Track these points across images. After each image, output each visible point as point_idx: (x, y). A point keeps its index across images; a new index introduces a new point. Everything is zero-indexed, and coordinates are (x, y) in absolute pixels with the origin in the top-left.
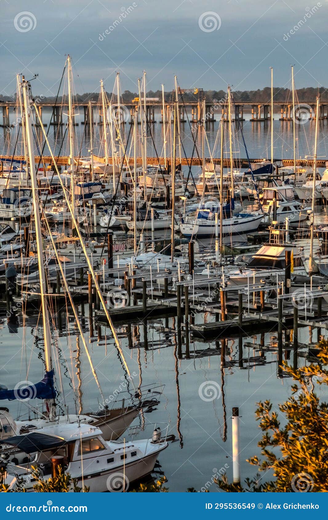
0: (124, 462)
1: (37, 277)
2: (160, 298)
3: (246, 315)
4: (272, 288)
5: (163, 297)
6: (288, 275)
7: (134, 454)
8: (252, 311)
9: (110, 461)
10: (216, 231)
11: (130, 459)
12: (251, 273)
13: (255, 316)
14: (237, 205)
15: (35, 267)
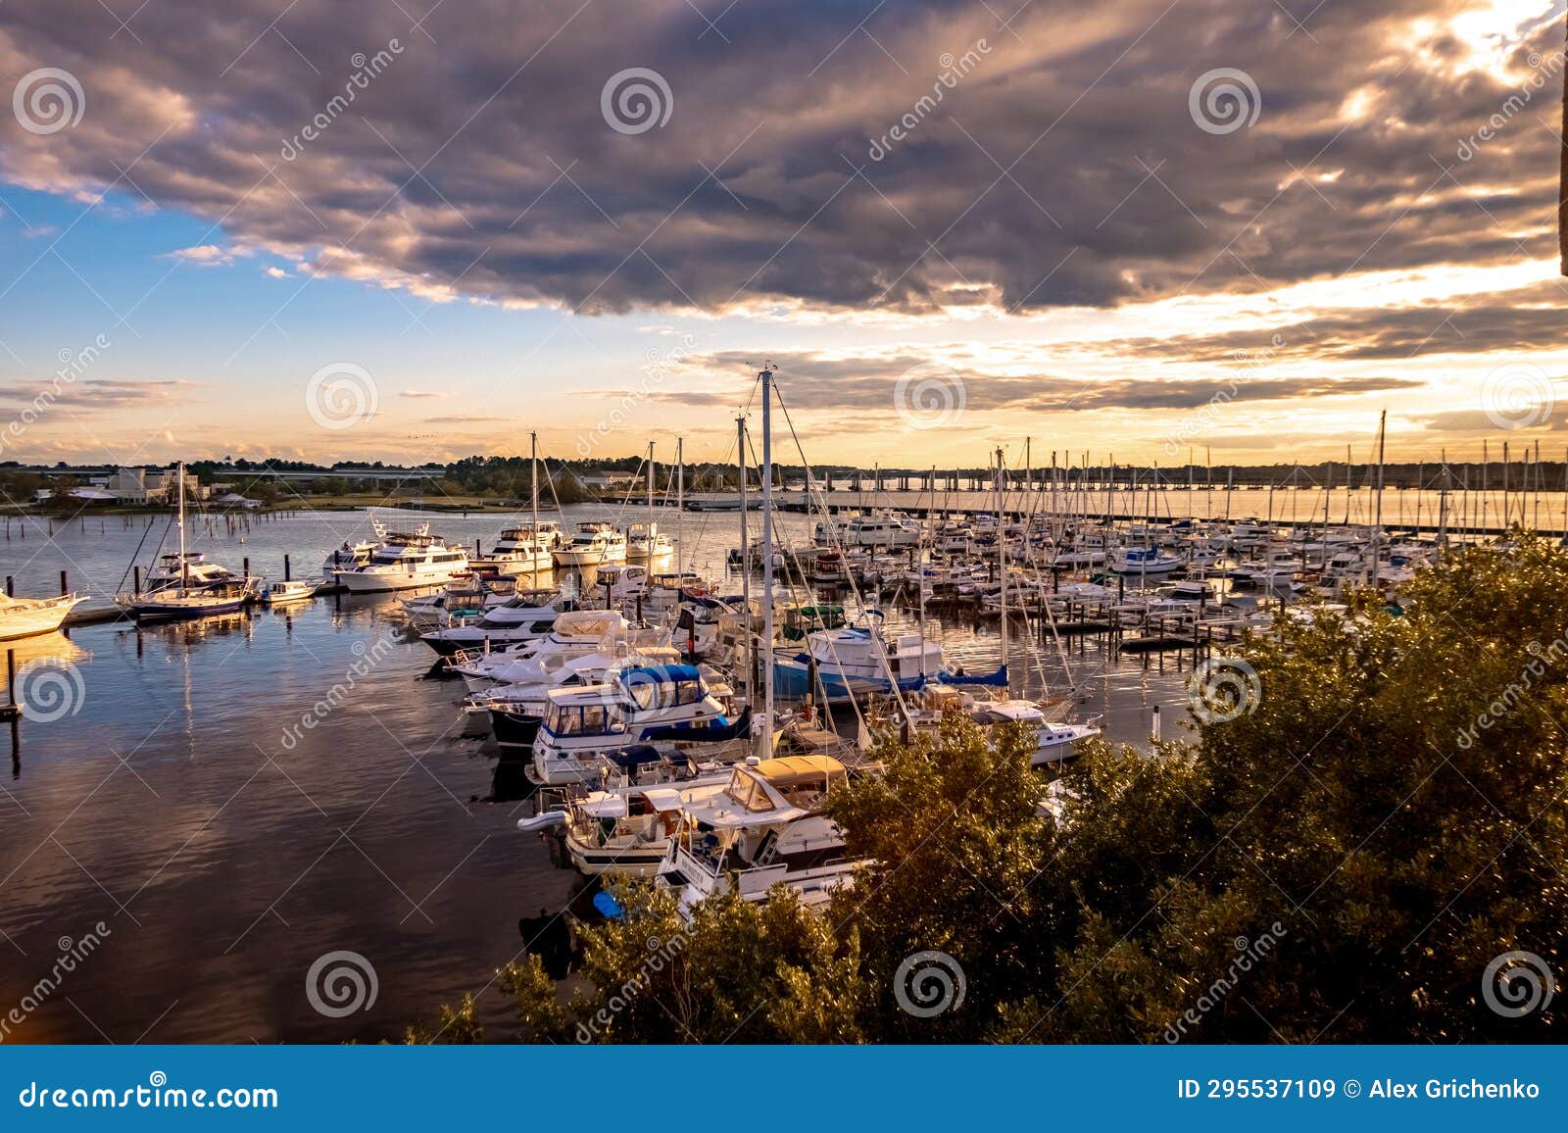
0: (1060, 741)
1: (1000, 598)
2: (1094, 618)
3: (1165, 635)
4: (1189, 614)
5: (1098, 618)
6: (1203, 605)
7: (1070, 735)
8: (1171, 632)
9: (1049, 738)
10: (1142, 569)
11: (1066, 739)
12: (1169, 602)
13: (1173, 636)
14: (1160, 551)
15: (998, 590)
